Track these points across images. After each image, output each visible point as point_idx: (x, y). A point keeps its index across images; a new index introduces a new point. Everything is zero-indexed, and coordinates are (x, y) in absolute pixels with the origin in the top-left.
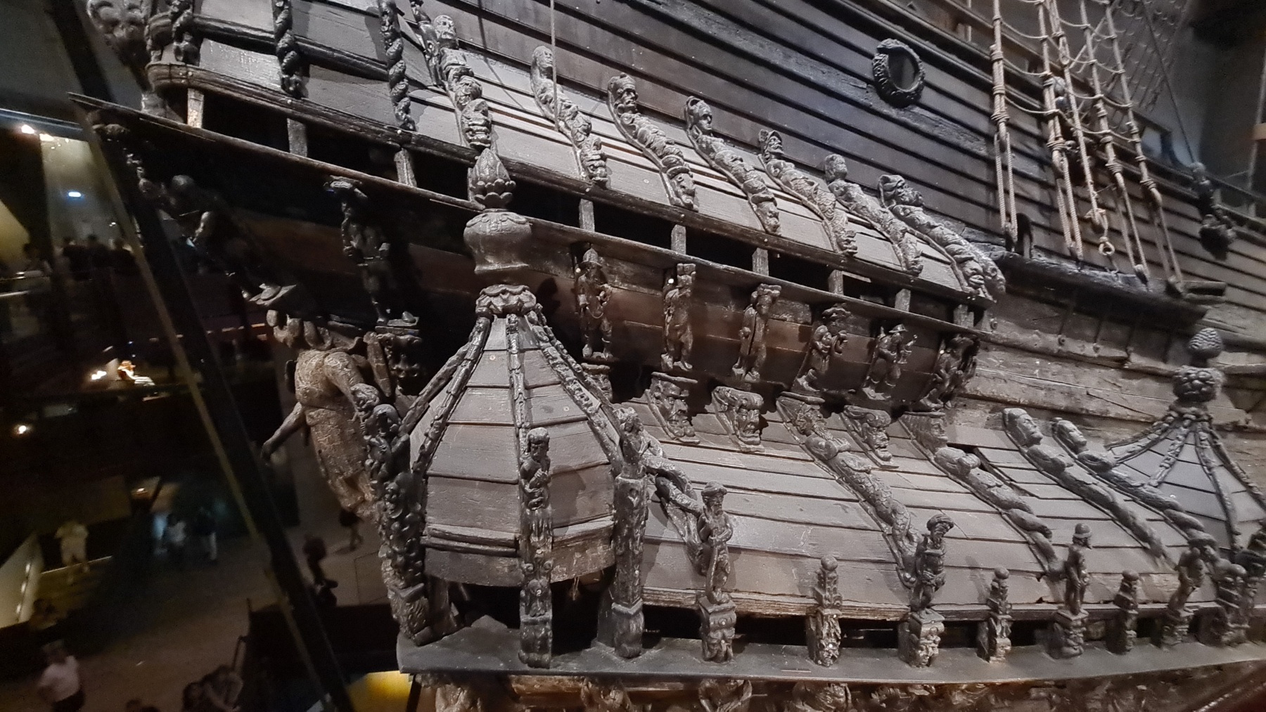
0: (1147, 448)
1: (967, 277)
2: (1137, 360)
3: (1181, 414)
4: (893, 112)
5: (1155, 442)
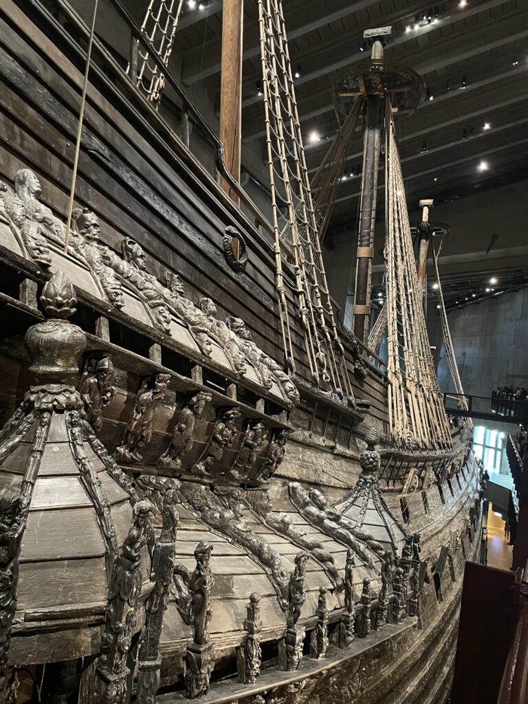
0: (352, 503)
1: (287, 392)
2: (340, 449)
3: (365, 480)
4: (233, 274)
5: (356, 498)
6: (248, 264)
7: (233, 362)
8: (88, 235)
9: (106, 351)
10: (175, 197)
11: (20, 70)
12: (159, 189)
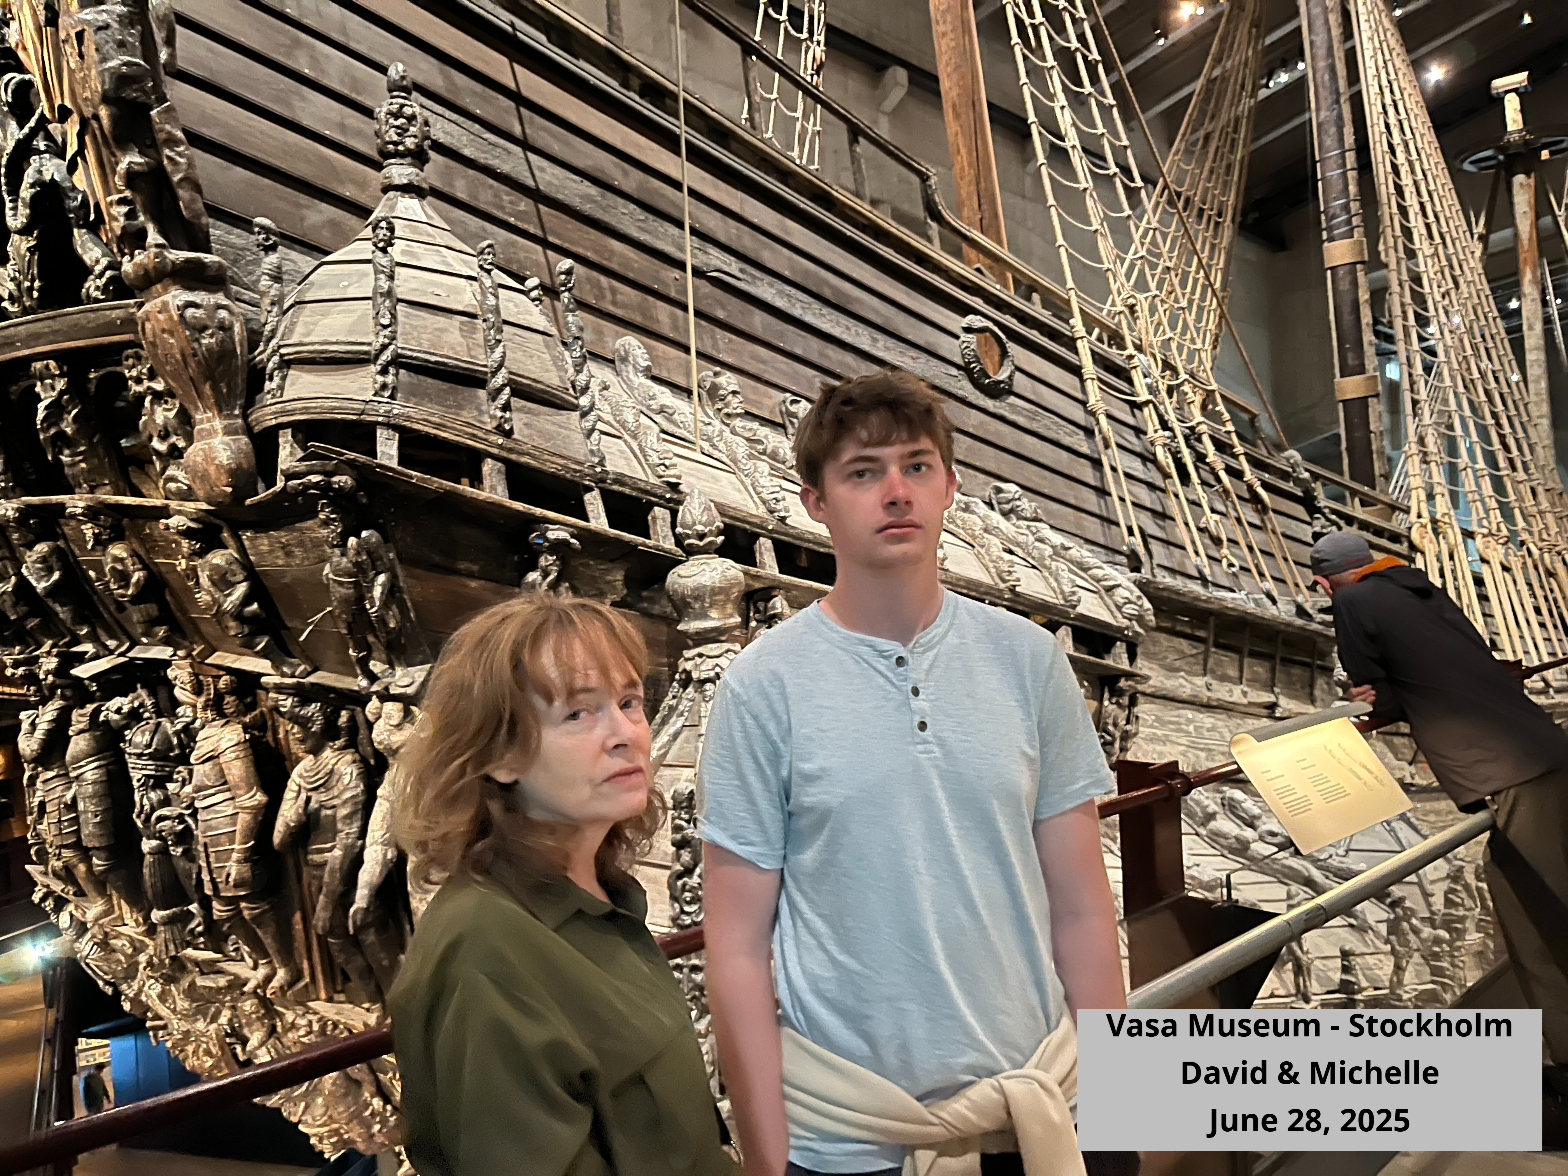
1: (1119, 608)
2: (1289, 705)
4: (989, 404)
6: (1018, 376)
7: (993, 570)
8: (726, 410)
9: (773, 588)
10: (857, 300)
11: (593, 191)
12: (827, 293)
